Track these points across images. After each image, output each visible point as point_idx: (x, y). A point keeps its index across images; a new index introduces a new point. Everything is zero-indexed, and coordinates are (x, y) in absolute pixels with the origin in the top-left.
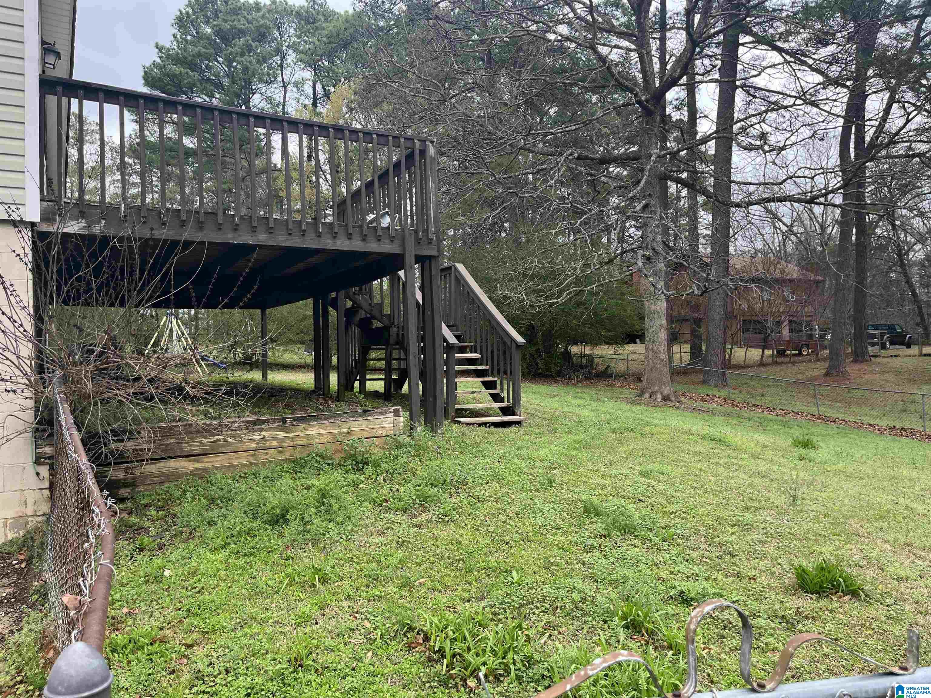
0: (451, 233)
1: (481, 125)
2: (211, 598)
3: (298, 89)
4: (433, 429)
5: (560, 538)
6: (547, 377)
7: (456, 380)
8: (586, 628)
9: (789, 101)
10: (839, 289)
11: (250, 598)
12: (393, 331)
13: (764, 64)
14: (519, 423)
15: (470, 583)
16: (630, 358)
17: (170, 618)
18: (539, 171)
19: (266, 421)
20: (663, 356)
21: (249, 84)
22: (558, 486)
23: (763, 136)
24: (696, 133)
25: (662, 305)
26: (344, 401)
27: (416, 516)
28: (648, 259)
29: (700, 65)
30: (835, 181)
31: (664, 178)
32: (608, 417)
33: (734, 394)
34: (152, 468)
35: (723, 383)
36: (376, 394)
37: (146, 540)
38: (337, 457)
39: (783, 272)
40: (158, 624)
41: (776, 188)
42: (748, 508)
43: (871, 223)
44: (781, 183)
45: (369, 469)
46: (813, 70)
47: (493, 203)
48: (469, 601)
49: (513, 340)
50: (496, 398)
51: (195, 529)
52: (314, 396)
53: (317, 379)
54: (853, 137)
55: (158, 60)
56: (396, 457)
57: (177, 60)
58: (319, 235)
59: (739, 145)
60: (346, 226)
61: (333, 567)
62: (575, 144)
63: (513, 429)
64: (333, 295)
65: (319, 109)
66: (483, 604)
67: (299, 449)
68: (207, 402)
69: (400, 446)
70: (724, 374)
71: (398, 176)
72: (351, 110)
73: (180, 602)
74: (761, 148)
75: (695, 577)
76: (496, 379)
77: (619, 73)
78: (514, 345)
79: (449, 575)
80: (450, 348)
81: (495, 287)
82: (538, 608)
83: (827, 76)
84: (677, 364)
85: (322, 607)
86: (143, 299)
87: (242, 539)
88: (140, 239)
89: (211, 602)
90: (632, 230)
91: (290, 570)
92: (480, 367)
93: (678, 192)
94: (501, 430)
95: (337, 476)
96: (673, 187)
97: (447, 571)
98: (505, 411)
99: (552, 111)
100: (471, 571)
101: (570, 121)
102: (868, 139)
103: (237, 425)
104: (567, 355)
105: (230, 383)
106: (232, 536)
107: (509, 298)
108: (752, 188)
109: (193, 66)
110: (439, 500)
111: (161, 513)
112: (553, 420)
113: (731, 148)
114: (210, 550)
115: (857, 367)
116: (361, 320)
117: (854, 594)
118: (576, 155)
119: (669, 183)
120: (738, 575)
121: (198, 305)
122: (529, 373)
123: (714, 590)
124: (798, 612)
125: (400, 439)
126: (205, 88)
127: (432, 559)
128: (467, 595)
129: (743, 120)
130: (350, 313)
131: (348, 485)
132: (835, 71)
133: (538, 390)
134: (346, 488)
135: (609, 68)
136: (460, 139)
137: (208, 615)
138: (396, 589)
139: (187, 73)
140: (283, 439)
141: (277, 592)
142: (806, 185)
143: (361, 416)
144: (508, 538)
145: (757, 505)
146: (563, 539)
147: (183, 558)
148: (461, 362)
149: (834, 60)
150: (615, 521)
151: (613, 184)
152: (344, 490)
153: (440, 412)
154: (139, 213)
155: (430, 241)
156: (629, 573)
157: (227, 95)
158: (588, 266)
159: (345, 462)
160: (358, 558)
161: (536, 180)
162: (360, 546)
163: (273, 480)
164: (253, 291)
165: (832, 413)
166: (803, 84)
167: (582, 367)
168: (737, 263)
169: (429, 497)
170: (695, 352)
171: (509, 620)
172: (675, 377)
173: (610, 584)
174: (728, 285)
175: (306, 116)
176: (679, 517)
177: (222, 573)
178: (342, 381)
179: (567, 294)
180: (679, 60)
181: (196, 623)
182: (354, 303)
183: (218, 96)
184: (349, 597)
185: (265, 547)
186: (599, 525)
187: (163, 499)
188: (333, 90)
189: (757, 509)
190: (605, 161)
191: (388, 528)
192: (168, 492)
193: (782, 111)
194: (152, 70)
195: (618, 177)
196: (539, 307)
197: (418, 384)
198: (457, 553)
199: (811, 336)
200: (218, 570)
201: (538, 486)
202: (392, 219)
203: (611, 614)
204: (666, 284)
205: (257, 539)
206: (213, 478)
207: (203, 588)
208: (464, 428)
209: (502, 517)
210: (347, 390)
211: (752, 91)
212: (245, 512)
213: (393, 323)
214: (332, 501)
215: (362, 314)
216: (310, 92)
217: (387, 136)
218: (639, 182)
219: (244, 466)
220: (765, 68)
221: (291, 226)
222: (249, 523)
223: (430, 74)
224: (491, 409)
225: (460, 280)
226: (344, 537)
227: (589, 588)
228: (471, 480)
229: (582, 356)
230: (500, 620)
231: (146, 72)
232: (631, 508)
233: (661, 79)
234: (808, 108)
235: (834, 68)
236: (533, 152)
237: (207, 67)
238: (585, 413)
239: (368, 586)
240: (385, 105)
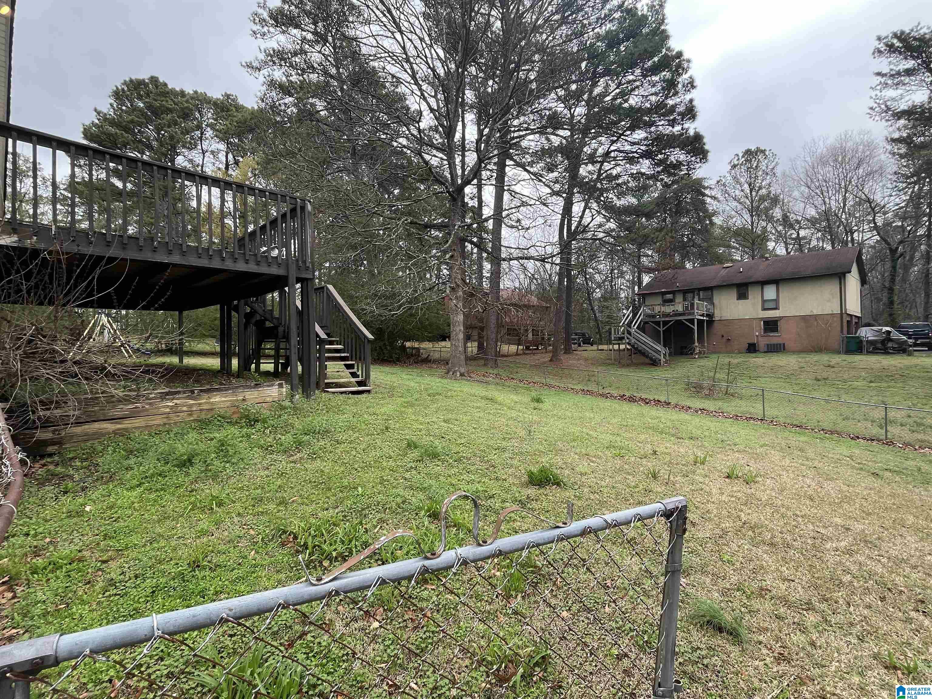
0: (327, 265)
1: (347, 195)
2: (126, 524)
3: (214, 156)
4: (308, 396)
5: (391, 463)
6: (390, 362)
7: (326, 363)
8: (404, 519)
9: (532, 202)
10: (558, 312)
11: (159, 521)
12: (281, 329)
13: (519, 179)
14: (369, 391)
15: (328, 498)
16: (442, 349)
17: (88, 542)
18: (386, 229)
19: (179, 392)
20: (461, 349)
21: (175, 148)
22: (391, 431)
23: (519, 221)
24: (482, 215)
25: (460, 318)
26: (243, 378)
27: (292, 455)
28: (453, 289)
29: (485, 174)
30: (557, 250)
31: (463, 240)
32: (427, 386)
33: (501, 372)
34: (78, 430)
35: (496, 366)
36: (267, 374)
37: (70, 485)
38: (235, 417)
39: (529, 301)
40: (77, 548)
41: (526, 251)
42: (504, 439)
43: (574, 275)
44: (528, 249)
45: (259, 426)
46: (546, 185)
47: (356, 248)
48: (327, 509)
49: (365, 337)
50: (354, 375)
51: (114, 474)
52: (219, 374)
53: (222, 362)
54: (566, 226)
55: (97, 121)
56: (280, 416)
57: (112, 123)
58: (223, 259)
59: (505, 224)
60: (244, 254)
61: (228, 494)
62: (410, 214)
63: (365, 395)
64: (235, 302)
65: (230, 172)
66: (337, 511)
67: (204, 413)
68: (126, 379)
69: (283, 408)
70: (496, 360)
71: (285, 223)
72: (255, 175)
73: (98, 529)
74: (517, 227)
75: (472, 482)
76: (354, 362)
77: (437, 172)
78: (366, 340)
79: (314, 494)
80: (322, 342)
81: (356, 302)
82: (374, 510)
83: (552, 190)
84: (469, 354)
85: (218, 523)
86: (70, 300)
87: (155, 479)
88: (67, 253)
89: (126, 527)
90: (445, 271)
91: (193, 499)
92: (343, 355)
93: (472, 249)
94: (356, 396)
95: (234, 430)
96: (469, 246)
97: (313, 491)
98: (360, 384)
99: (396, 192)
100: (330, 489)
101: (407, 199)
102: (573, 228)
103: (153, 395)
104: (403, 348)
105: (147, 365)
106: (146, 477)
107: (365, 310)
108: (513, 250)
109: (127, 129)
110: (310, 444)
111: (84, 464)
112: (392, 388)
113: (501, 226)
114: (127, 489)
115: (566, 356)
116: (257, 321)
117: (558, 484)
118: (409, 221)
119: (466, 244)
120: (497, 479)
121: (119, 307)
122: (378, 359)
123: (482, 489)
124: (528, 498)
125: (283, 403)
126: (137, 147)
127: (303, 483)
128: (326, 506)
129: (508, 210)
130: (248, 316)
131: (242, 437)
132: (557, 187)
133: (384, 370)
134: (240, 439)
135: (430, 169)
136: (333, 203)
137: (122, 537)
138: (275, 506)
139: (122, 134)
140: (191, 406)
141: (181, 516)
142: (542, 252)
143: (254, 388)
144: (356, 466)
145: (509, 436)
146: (393, 464)
147: (103, 496)
148: (330, 351)
149: (556, 182)
150: (426, 451)
151: (433, 241)
152: (239, 440)
153: (313, 385)
154: (69, 233)
155: (307, 269)
156: (433, 482)
157: (156, 154)
158: (416, 291)
159: (241, 420)
160: (248, 487)
161: (384, 234)
162: (250, 479)
163: (183, 435)
164: (166, 297)
165: (553, 382)
166: (541, 193)
167: (412, 355)
168: (504, 294)
169: (303, 442)
170: (480, 347)
171: (355, 519)
172: (468, 362)
173: (421, 490)
174: (497, 307)
175: (220, 175)
176: (465, 446)
177: (136, 505)
178: (241, 364)
179: (404, 309)
180: (472, 170)
181: (111, 544)
182: (252, 308)
183: (148, 154)
184: (239, 514)
185: (174, 483)
186: (415, 454)
187: (87, 453)
188: (241, 160)
189: (510, 439)
190: (428, 226)
191: (272, 465)
192: (92, 447)
193: (529, 207)
194: (91, 128)
195: (437, 237)
196: (385, 316)
197: (297, 366)
198: (320, 479)
199: (543, 339)
200: (133, 503)
201: (379, 431)
202: (280, 252)
203: (420, 509)
204: (463, 304)
205: (167, 479)
206: (132, 435)
207: (119, 518)
208: (331, 396)
209: (354, 453)
210: (246, 370)
211: (513, 194)
212: (158, 459)
213: (281, 324)
214: (229, 448)
215: (258, 317)
216: (224, 159)
217: (276, 194)
218: (448, 241)
219: (160, 425)
220: (520, 181)
221: (200, 252)
222: (160, 467)
223: (312, 158)
224: (350, 382)
225: (330, 296)
226: (238, 473)
227: (407, 494)
228: (333, 430)
229: (413, 348)
230: (348, 520)
231: (85, 129)
232: (437, 442)
233: (462, 179)
234: (543, 207)
235: (556, 185)
236: (382, 216)
237: (139, 131)
238: (412, 384)
239: (254, 506)
240: (280, 174)
